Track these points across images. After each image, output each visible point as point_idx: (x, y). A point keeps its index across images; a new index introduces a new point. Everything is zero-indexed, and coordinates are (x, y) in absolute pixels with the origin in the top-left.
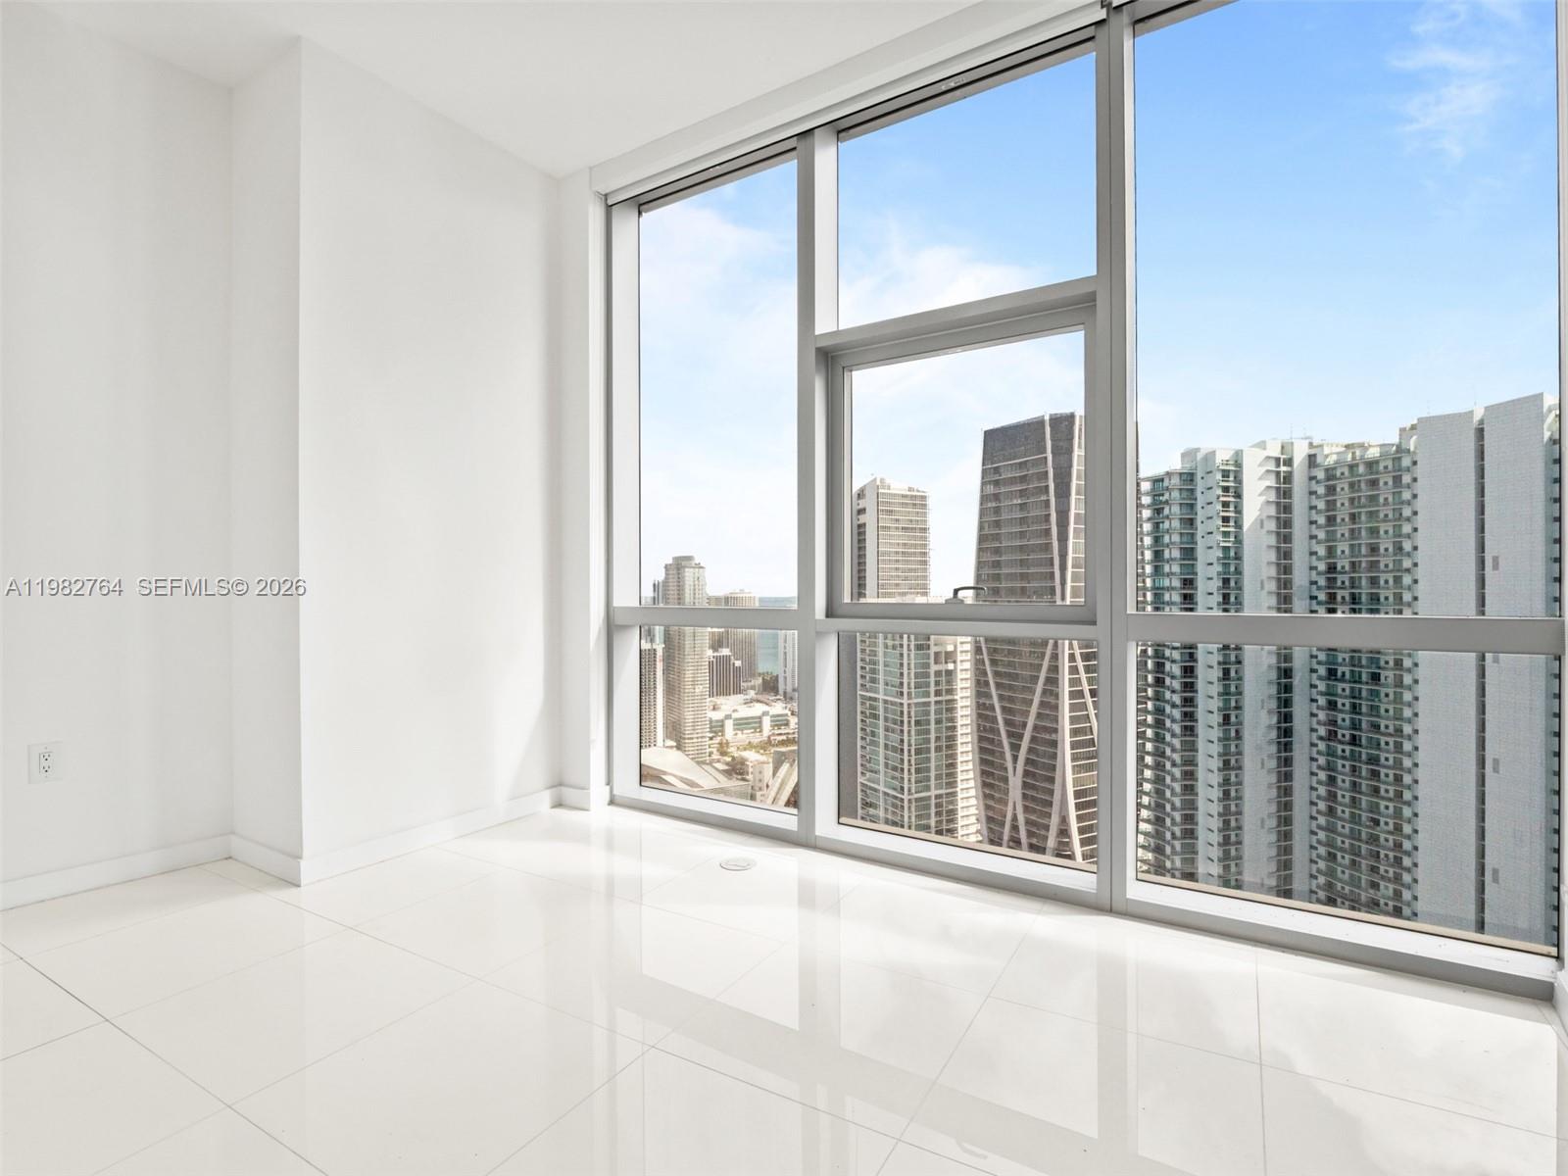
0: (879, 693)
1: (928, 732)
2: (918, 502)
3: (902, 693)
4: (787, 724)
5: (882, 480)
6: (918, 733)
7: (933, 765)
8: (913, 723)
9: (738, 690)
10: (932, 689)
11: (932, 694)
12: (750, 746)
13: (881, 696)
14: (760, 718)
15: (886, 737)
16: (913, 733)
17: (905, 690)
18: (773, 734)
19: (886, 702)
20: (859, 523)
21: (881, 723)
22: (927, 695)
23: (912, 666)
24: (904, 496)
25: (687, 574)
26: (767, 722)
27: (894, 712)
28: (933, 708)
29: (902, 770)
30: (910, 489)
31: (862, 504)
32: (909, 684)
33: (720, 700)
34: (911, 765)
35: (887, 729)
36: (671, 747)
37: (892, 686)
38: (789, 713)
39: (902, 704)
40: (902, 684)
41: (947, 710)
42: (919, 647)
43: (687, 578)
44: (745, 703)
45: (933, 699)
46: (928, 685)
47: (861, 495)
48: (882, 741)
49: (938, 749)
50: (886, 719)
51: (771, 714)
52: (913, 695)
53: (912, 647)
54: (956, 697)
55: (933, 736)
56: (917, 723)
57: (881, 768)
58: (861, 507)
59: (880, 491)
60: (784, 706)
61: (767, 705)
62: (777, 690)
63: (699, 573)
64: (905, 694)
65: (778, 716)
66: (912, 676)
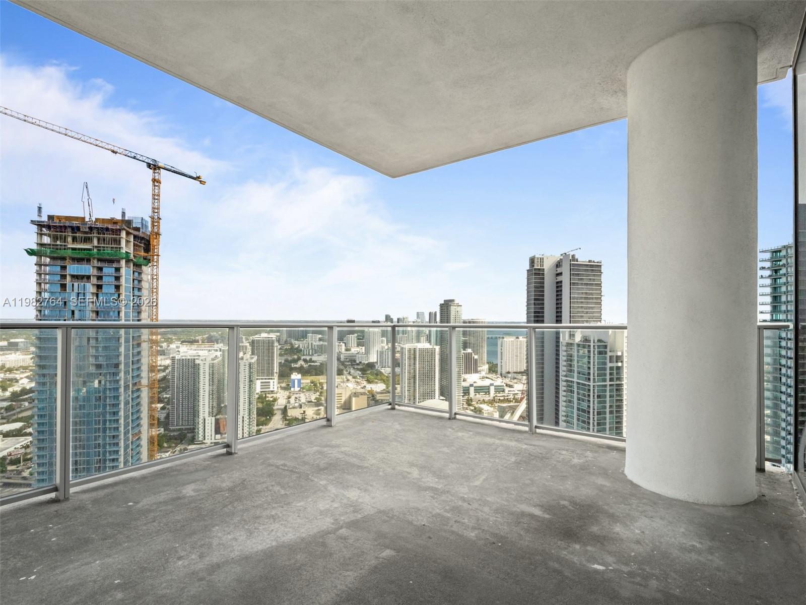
0: (573, 378)
1: (605, 402)
2: (594, 269)
3: (589, 379)
4: (503, 391)
5: (573, 256)
6: (599, 403)
7: (608, 421)
8: (596, 397)
9: (476, 371)
10: (608, 377)
11: (608, 380)
12: (484, 402)
13: (575, 380)
14: (489, 386)
15: (579, 404)
16: (596, 402)
17: (592, 377)
18: (496, 396)
19: (578, 383)
20: (557, 281)
21: (575, 395)
22: (605, 380)
23: (596, 364)
24: (587, 265)
25: (452, 309)
26: (492, 389)
27: (584, 390)
28: (608, 388)
29: (589, 423)
30: (590, 261)
31: (559, 270)
32: (594, 374)
33: (467, 376)
34: (594, 421)
35: (579, 399)
36: (443, 400)
37: (583, 374)
38: (505, 385)
39: (589, 385)
40: (589, 374)
41: (617, 390)
42: (600, 353)
43: (451, 311)
44: (480, 378)
45: (608, 383)
46: (605, 375)
47: (558, 265)
48: (575, 406)
49: (611, 412)
50: (578, 394)
51: (494, 385)
52: (596, 380)
53: (596, 353)
54: (623, 382)
55: (608, 405)
56: (599, 397)
57: (575, 421)
58: (558, 272)
59: (572, 262)
60: (502, 381)
61: (492, 380)
62: (497, 372)
63: (459, 309)
64: (592, 379)
65: (498, 386)
66: (596, 369)
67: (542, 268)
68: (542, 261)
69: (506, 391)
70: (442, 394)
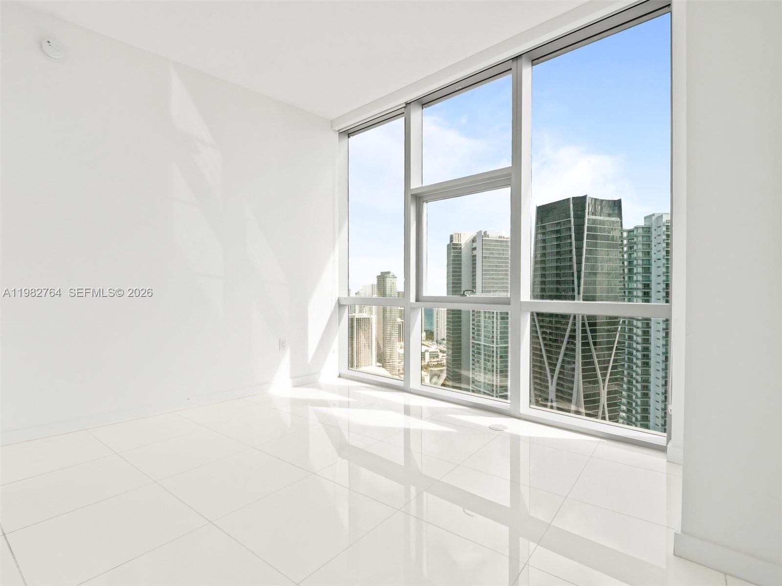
1: (507, 361)
2: (504, 244)
3: (493, 342)
4: (437, 357)
5: (485, 233)
6: (501, 362)
8: (499, 357)
11: (509, 342)
13: (482, 343)
15: (485, 364)
16: (499, 362)
17: (495, 340)
18: (431, 362)
19: (485, 346)
20: (472, 255)
21: (482, 356)
22: (506, 343)
23: (499, 328)
24: (497, 241)
25: (387, 281)
26: (427, 355)
27: (489, 351)
30: (500, 237)
31: (475, 245)
32: (497, 337)
35: (485, 360)
36: (379, 366)
37: (489, 338)
38: (439, 351)
39: (493, 347)
40: (493, 337)
42: (502, 318)
43: (387, 283)
46: (507, 338)
47: (474, 241)
48: (483, 366)
50: (485, 355)
51: (430, 351)
52: (499, 343)
53: (499, 318)
56: (501, 357)
58: (474, 247)
59: (484, 238)
60: (436, 347)
61: (428, 346)
62: (433, 339)
63: (393, 280)
64: (495, 342)
65: (433, 352)
66: (499, 333)
67: (459, 243)
68: (459, 236)
69: (440, 357)
70: (379, 361)
